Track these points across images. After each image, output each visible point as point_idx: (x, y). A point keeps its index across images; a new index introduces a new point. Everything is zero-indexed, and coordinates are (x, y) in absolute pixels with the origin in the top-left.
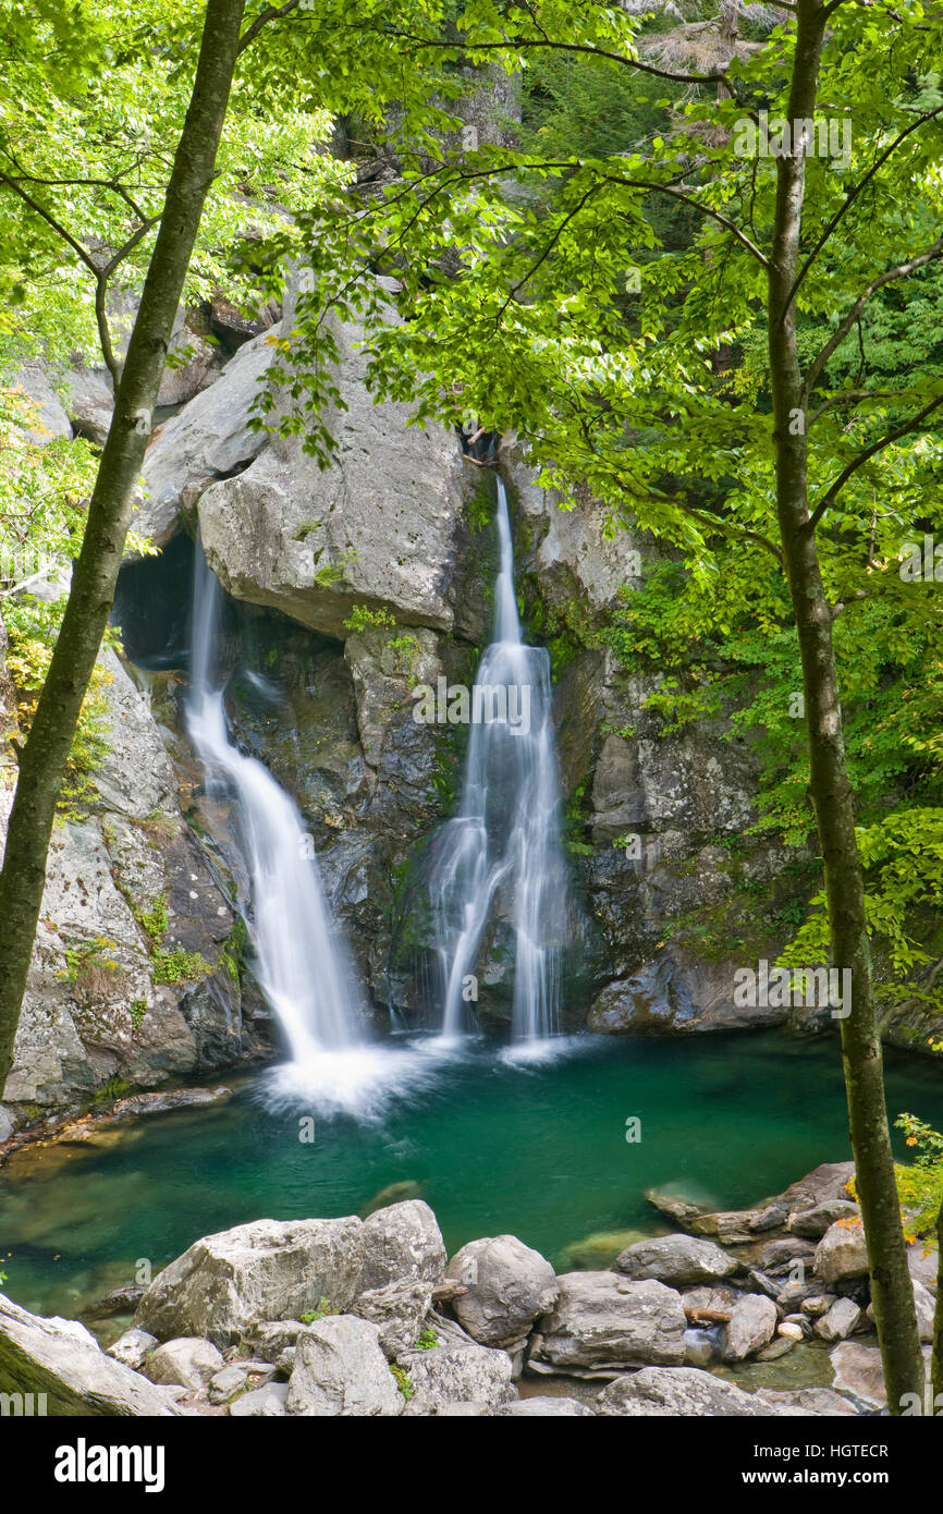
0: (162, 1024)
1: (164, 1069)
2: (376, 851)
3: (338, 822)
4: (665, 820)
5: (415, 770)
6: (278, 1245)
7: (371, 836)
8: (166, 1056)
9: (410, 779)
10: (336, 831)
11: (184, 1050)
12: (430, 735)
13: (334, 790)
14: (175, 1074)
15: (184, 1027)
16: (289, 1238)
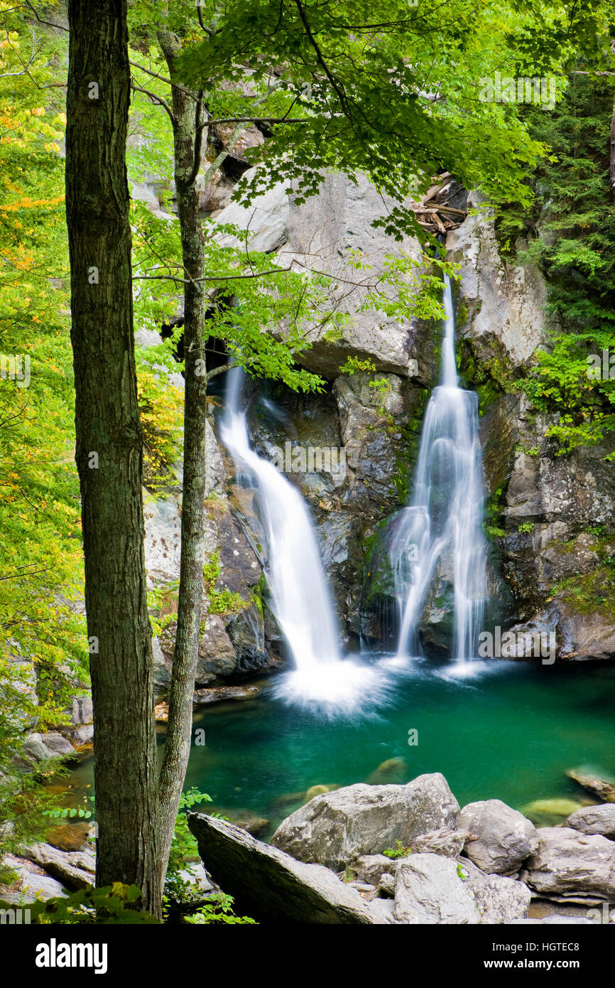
0: (215, 642)
1: (213, 673)
2: (353, 527)
3: (328, 506)
4: (555, 514)
5: (382, 472)
6: (372, 802)
7: (350, 517)
8: (216, 664)
9: (378, 478)
10: (326, 512)
11: (228, 660)
12: (393, 449)
13: (326, 484)
14: (220, 676)
15: (229, 644)
16: (380, 797)
